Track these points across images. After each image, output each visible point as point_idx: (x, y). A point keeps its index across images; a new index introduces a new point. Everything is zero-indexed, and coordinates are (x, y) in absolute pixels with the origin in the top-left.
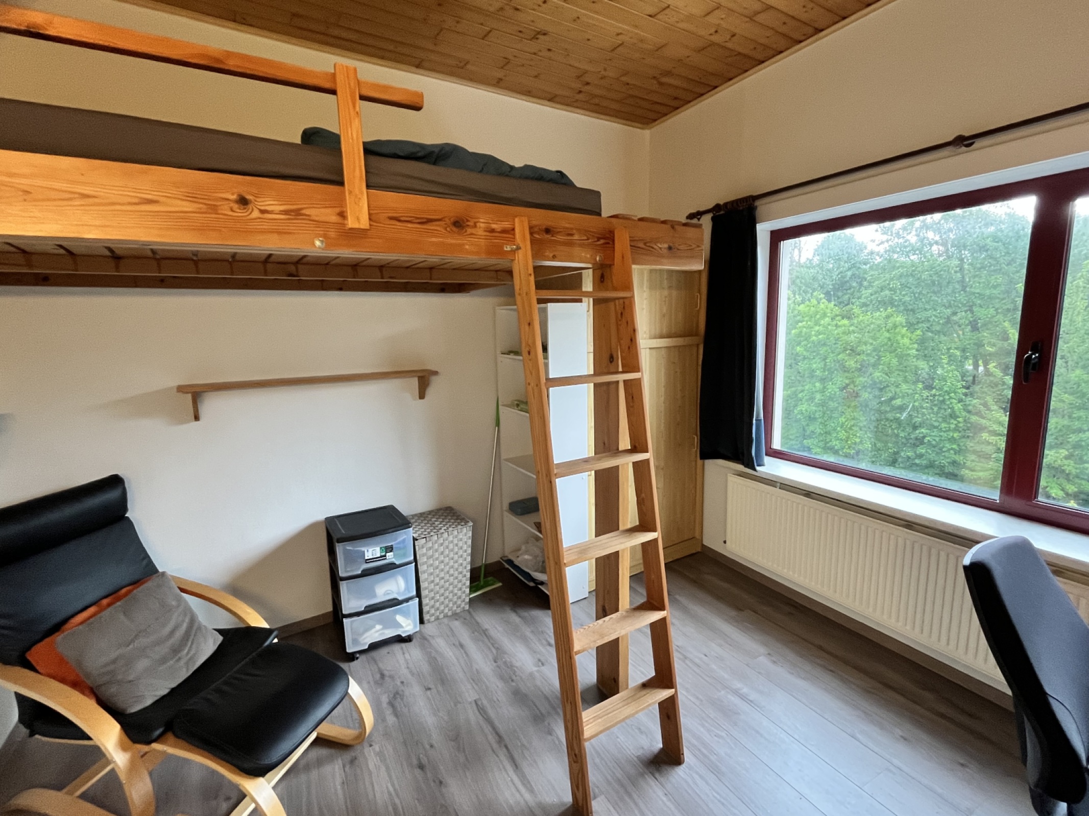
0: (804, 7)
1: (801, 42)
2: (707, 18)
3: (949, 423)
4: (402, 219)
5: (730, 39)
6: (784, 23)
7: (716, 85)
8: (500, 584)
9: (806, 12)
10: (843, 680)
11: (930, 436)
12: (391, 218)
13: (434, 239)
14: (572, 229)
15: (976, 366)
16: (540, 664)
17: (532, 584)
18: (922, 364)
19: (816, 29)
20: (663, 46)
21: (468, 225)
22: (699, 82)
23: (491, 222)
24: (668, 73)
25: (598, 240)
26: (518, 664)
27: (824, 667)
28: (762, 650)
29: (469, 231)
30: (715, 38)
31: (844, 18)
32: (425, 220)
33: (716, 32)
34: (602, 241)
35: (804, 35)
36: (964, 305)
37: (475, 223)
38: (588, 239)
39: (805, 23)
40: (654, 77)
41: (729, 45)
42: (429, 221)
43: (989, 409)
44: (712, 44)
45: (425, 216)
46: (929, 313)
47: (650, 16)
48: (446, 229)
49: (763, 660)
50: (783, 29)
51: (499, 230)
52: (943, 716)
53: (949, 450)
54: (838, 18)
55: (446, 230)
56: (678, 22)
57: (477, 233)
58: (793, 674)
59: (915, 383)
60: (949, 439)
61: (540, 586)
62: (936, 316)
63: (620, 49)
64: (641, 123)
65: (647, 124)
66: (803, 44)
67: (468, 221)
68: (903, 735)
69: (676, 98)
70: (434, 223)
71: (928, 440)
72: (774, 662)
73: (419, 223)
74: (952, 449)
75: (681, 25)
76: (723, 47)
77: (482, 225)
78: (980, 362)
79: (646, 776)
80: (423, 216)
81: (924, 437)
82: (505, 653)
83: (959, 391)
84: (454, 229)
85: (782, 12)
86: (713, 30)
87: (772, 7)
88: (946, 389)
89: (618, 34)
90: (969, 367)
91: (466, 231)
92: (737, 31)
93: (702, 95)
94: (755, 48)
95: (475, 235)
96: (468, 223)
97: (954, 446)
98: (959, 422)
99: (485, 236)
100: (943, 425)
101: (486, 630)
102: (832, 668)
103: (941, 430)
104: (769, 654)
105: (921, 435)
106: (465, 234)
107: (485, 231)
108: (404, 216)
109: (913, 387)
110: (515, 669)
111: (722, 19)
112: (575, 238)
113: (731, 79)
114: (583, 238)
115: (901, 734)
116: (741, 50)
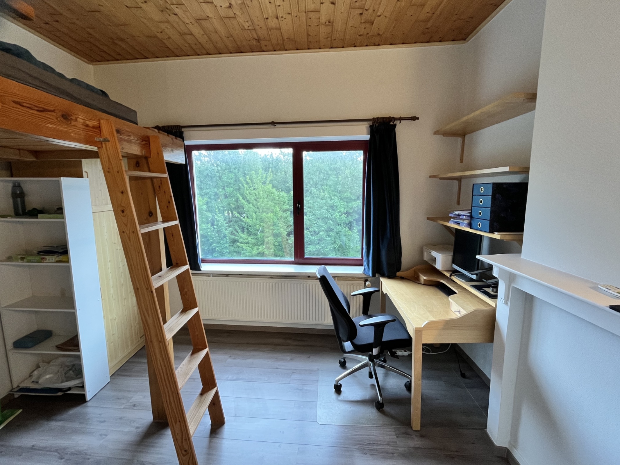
0: (207, 41)
1: (199, 55)
2: (160, 24)
3: (223, 240)
4: (25, 104)
5: (167, 39)
6: (195, 44)
7: (148, 57)
8: (21, 411)
9: (207, 44)
10: (263, 351)
11: (218, 247)
12: (15, 102)
13: (50, 126)
14: (130, 132)
15: (229, 214)
16: (103, 436)
17: (60, 394)
18: (209, 215)
19: (208, 53)
20: (127, 25)
21: (72, 119)
22: (140, 52)
23: (86, 119)
24: (122, 40)
25: (142, 142)
26: (85, 448)
27: (254, 350)
28: (226, 357)
29: (73, 123)
30: (159, 35)
31: (220, 54)
32: (42, 109)
33: (161, 32)
34: (144, 142)
35: (202, 53)
36: (221, 186)
37: (76, 118)
38: (138, 140)
39: (204, 48)
40: (112, 38)
41: (165, 41)
42: (44, 110)
43: (237, 232)
44: (157, 37)
45: (43, 106)
46: (208, 190)
47: (127, 6)
48: (57, 118)
49: (229, 360)
50: (193, 46)
51: (91, 126)
52: (297, 345)
53: (226, 253)
54: (218, 53)
55: (57, 120)
56: (142, 17)
57: (78, 126)
58: (244, 359)
59: (208, 223)
60: (225, 247)
61: (69, 392)
62: (212, 192)
63: (97, 14)
64: (88, 60)
65: (92, 61)
66: (199, 56)
67: (71, 115)
68: (291, 358)
69: (119, 54)
70: (48, 113)
71: (217, 250)
72: (234, 359)
73: (38, 111)
74: (227, 252)
75: (143, 20)
76: (161, 41)
77: (81, 121)
78: (230, 212)
79: (213, 441)
80: (40, 106)
81: (215, 248)
82: (65, 449)
83: (225, 225)
84: (62, 119)
85: (196, 38)
86: (160, 31)
87: (193, 34)
88: (219, 225)
89: (99, 5)
90: (226, 214)
91: (71, 123)
92: (172, 37)
93: (138, 59)
94: (177, 49)
95: (76, 126)
96: (72, 117)
97: (227, 251)
98: (227, 239)
99: (83, 128)
100: (222, 241)
101: (33, 446)
102: (257, 349)
103: (221, 244)
104: (230, 357)
105: (214, 247)
106: (70, 125)
107: (83, 125)
108: (26, 103)
109: (207, 225)
110: (85, 451)
111: (167, 28)
112: (132, 138)
113: (158, 57)
114: (135, 139)
115: (289, 358)
116: (170, 47)
